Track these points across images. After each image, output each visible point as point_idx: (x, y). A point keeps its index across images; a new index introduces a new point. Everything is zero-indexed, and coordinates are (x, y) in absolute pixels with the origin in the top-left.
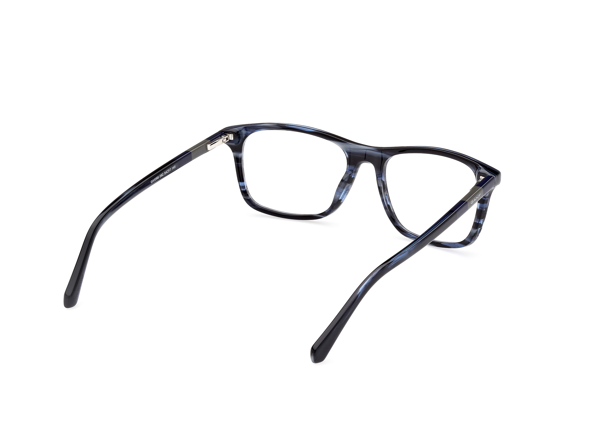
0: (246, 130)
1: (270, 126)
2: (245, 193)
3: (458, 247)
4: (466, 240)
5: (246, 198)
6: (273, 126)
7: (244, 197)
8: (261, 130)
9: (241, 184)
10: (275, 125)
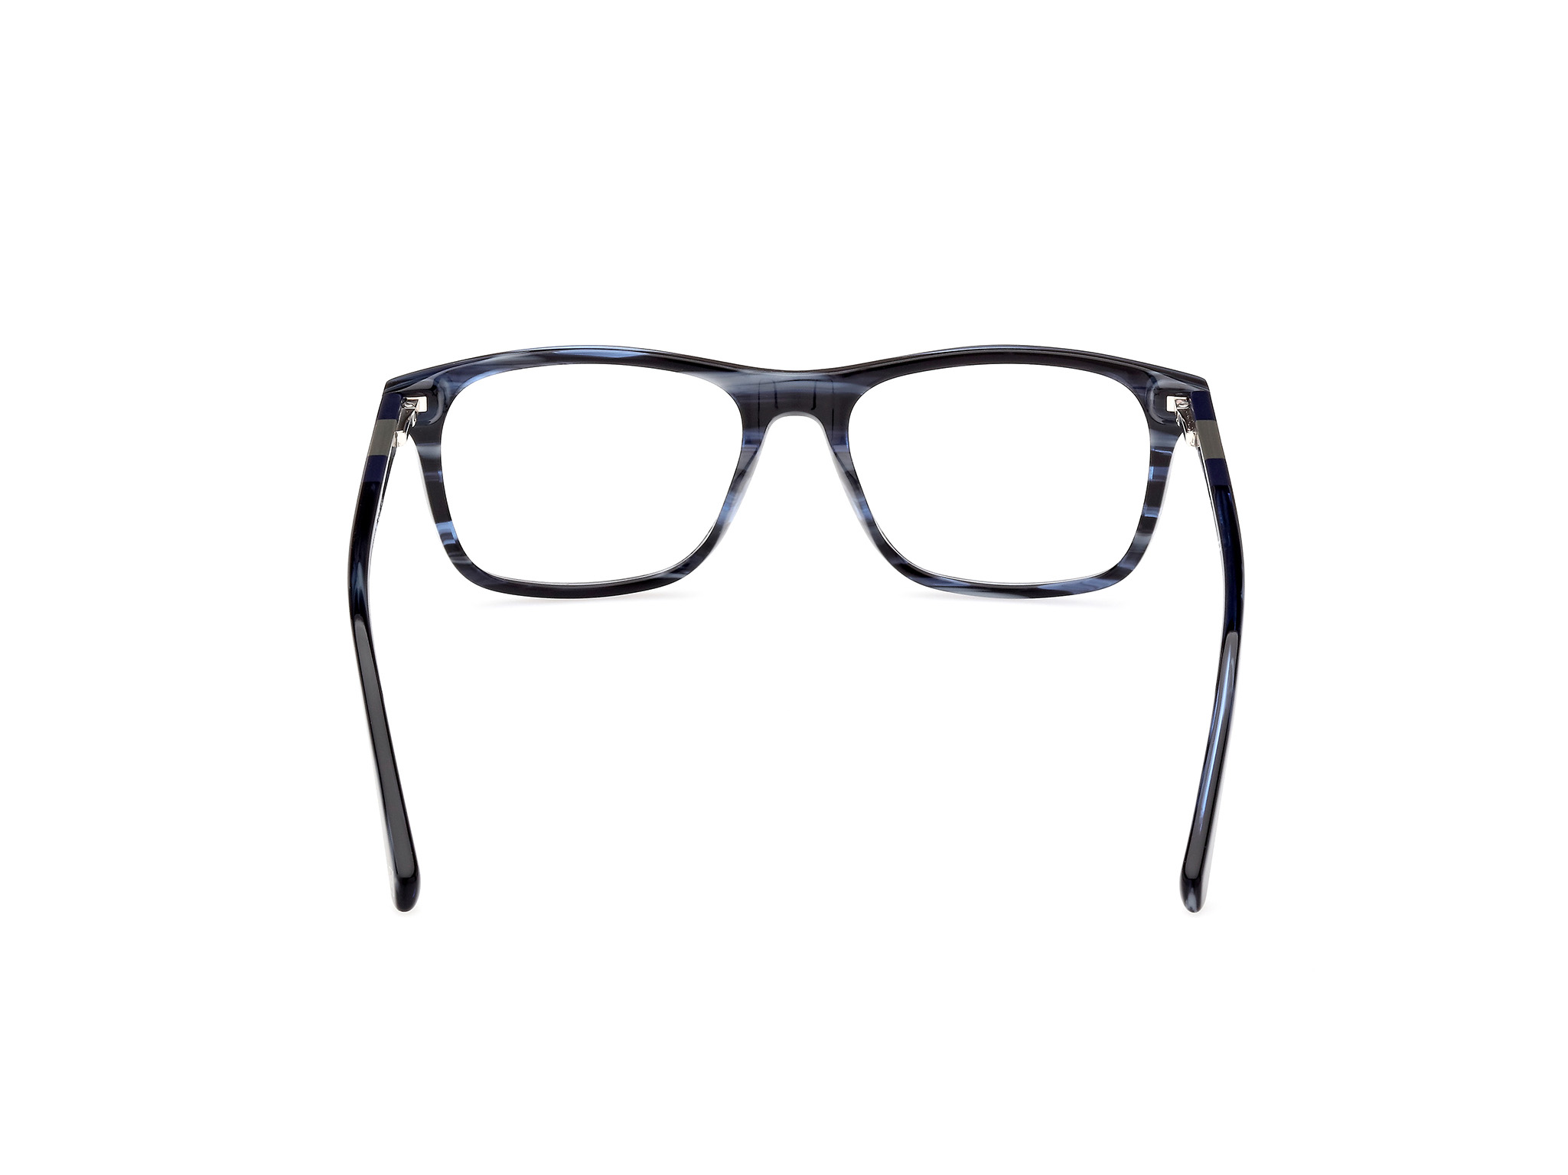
0: (450, 381)
1: (513, 359)
2: (455, 550)
3: (1096, 589)
4: (1122, 566)
5: (458, 562)
6: (520, 359)
7: (454, 561)
8: (489, 373)
9: (445, 526)
10: (524, 354)
